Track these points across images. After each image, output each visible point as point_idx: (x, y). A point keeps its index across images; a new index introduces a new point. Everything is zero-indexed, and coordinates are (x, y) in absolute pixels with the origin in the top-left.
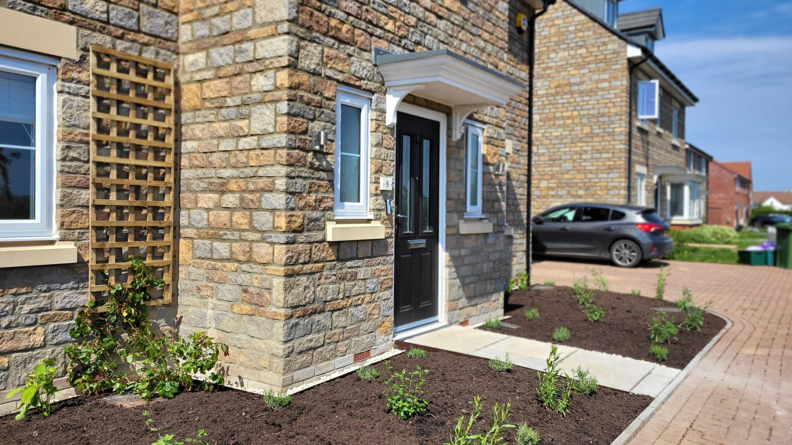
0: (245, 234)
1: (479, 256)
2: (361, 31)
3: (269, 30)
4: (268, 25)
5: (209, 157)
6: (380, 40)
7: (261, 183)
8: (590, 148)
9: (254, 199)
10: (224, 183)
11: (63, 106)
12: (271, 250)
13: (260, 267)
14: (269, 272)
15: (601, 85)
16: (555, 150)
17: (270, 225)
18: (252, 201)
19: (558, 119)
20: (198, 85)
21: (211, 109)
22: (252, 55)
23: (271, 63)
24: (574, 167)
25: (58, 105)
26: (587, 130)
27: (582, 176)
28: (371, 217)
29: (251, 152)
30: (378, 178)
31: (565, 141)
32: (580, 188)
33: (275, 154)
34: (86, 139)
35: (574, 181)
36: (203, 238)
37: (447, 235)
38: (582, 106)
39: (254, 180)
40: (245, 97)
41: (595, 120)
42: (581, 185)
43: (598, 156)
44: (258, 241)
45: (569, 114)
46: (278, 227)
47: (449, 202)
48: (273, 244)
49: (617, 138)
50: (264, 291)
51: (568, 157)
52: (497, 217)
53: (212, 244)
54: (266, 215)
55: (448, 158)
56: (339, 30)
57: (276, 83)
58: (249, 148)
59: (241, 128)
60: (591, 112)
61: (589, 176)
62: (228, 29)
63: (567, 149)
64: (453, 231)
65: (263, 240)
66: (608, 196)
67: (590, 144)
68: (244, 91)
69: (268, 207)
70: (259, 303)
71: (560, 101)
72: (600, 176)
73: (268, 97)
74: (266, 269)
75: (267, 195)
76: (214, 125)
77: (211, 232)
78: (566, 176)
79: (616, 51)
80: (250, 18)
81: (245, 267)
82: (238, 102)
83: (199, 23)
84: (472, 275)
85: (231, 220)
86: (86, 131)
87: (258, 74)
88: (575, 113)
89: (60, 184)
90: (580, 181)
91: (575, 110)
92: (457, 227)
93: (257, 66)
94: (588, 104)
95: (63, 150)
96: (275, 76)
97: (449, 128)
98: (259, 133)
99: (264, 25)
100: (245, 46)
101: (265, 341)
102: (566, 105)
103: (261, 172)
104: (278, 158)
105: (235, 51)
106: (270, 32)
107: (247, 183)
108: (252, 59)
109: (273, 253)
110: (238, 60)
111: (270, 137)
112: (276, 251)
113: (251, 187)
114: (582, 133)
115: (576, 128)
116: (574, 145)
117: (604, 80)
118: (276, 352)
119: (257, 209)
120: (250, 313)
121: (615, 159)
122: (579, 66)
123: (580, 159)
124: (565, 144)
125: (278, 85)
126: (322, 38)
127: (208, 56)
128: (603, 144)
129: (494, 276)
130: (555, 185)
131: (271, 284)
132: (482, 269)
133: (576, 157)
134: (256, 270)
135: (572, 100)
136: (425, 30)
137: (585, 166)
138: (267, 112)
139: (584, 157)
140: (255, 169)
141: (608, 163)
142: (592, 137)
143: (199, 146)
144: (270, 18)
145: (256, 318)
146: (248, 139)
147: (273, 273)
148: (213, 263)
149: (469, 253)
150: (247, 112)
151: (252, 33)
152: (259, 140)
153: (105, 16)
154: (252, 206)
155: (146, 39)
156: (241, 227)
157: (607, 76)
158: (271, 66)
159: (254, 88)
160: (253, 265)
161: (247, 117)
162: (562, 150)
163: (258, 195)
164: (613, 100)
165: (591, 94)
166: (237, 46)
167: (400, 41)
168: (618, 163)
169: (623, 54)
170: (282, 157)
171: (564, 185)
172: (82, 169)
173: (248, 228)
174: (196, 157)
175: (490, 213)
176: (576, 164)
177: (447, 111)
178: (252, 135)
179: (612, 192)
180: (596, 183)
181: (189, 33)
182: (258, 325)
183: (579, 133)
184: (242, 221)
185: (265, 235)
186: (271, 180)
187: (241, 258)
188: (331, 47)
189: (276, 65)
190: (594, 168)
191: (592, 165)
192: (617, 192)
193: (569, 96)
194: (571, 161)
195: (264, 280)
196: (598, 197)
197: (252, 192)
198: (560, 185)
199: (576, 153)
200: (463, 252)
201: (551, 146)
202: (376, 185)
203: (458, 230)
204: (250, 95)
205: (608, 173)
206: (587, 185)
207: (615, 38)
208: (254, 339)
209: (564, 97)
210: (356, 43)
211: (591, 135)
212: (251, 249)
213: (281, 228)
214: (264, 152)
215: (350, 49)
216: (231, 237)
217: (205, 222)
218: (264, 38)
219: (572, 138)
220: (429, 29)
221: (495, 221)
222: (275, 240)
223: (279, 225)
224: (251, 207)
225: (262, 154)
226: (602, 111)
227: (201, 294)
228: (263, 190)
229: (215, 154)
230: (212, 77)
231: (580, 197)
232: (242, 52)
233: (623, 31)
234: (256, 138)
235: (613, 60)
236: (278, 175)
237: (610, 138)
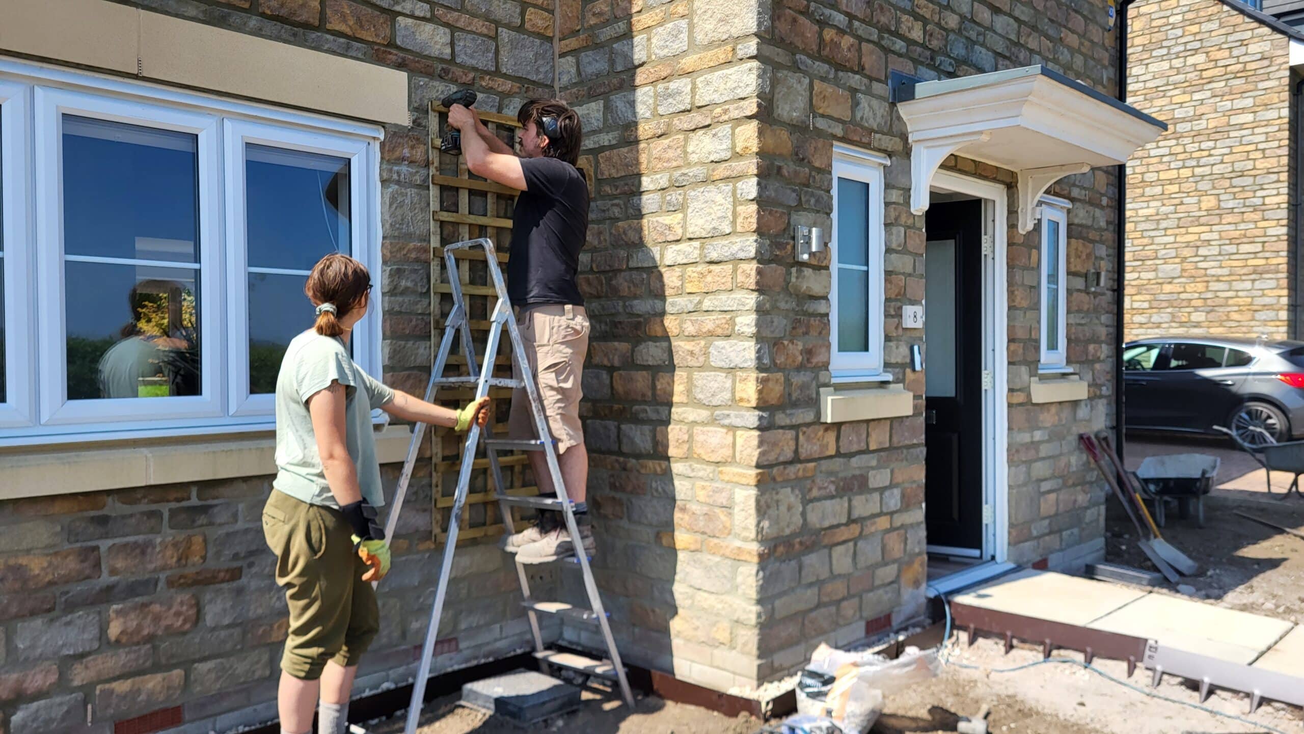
1: (1063, 442)
2: (871, 46)
3: (722, 54)
4: (719, 46)
5: (611, 280)
6: (901, 59)
7: (709, 323)
8: (1215, 236)
9: (697, 350)
10: (639, 323)
11: (391, 205)
12: (730, 439)
13: (710, 469)
14: (727, 478)
15: (1234, 120)
16: (1146, 241)
17: (727, 395)
18: (692, 353)
19: (1151, 184)
20: (591, 157)
21: (615, 197)
22: (688, 100)
23: (726, 111)
24: (1183, 270)
25: (383, 203)
26: (1209, 202)
27: (1201, 287)
28: (889, 377)
29: (690, 269)
30: (900, 308)
31: (1164, 224)
32: (1196, 309)
33: (735, 271)
34: (423, 257)
35: (1183, 296)
36: (602, 419)
37: (1010, 406)
38: (1198, 159)
39: (694, 317)
40: (677, 174)
41: (1227, 183)
42: (1199, 303)
43: (1233, 249)
44: (703, 424)
45: (1173, 174)
46: (741, 400)
47: (1013, 346)
48: (733, 428)
49: (1268, 214)
50: (717, 510)
51: (1173, 253)
52: (1093, 371)
53: (619, 429)
54: (719, 379)
55: (1011, 267)
56: (837, 45)
57: (734, 147)
58: (685, 261)
59: (670, 228)
60: (1216, 169)
61: (1214, 286)
62: (644, 59)
63: (1172, 239)
64: (1020, 398)
65: (713, 421)
66: (1253, 323)
67: (1215, 228)
68: (675, 164)
70: (708, 531)
71: (1153, 153)
72: (1237, 285)
73: (721, 171)
74: (721, 472)
75: (720, 343)
76: (620, 224)
77: (616, 407)
78: (1167, 288)
79: (1267, 55)
80: (684, 36)
82: (664, 182)
83: (590, 53)
84: (1053, 477)
85: (654, 387)
86: (424, 244)
87: (701, 132)
88: (1185, 173)
89: (388, 333)
90: (1196, 295)
91: (1184, 167)
92: (1027, 390)
93: (698, 119)
94: (1210, 155)
95: (391, 275)
96: (733, 134)
97: (1012, 212)
98: (703, 235)
99: (711, 45)
100: (673, 85)
101: (723, 597)
102: (1165, 159)
104: (740, 278)
105: (656, 95)
106: (722, 58)
107: (682, 322)
108: (689, 107)
109: (734, 444)
110: (661, 110)
111: (725, 242)
112: (739, 441)
114: (1200, 209)
115: (1186, 200)
116: (1183, 230)
117: (1243, 110)
118: (743, 617)
119: (701, 368)
120: (693, 547)
121: (1267, 255)
122: (1190, 87)
123: (1197, 256)
124: (1166, 229)
125: (738, 150)
126: (809, 62)
127: (607, 107)
128: (1242, 226)
129: (1088, 478)
130: (1146, 305)
131: (731, 498)
132: (1069, 465)
133: (1186, 252)
134: (701, 474)
135: (1180, 149)
136: (973, 35)
137: (1206, 269)
138: (719, 198)
139: (1202, 251)
140: (696, 299)
141: (1250, 262)
142: (1220, 215)
143: (592, 260)
144: (722, 32)
145: (705, 557)
146: (683, 246)
147: (736, 479)
148: (622, 459)
149: (1046, 438)
150: (680, 198)
151: (688, 62)
152: (702, 248)
153: (448, 50)
155: (508, 85)
157: (1249, 102)
158: (725, 117)
159: (694, 158)
160: (695, 466)
161: (681, 208)
162: (1157, 240)
163: (703, 343)
164: (1261, 146)
165: (1217, 136)
166: (661, 87)
167: (932, 59)
168: (1275, 261)
169: (1282, 60)
171: (1164, 304)
172: (419, 306)
174: (588, 281)
175: (1081, 363)
176: (1186, 266)
177: (1008, 180)
178: (690, 239)
179: (1261, 316)
180: (1228, 298)
181: (573, 70)
182: (708, 569)
183: (1194, 208)
185: (717, 412)
186: (728, 317)
188: (823, 79)
189: (735, 114)
190: (1226, 271)
191: (1221, 267)
192: (1271, 314)
193: (1174, 142)
194: (1177, 260)
195: (716, 491)
196: (1233, 324)
197: (692, 337)
198: (1155, 304)
199: (1188, 245)
200: (1038, 435)
201: (1138, 235)
202: (896, 320)
203: (1029, 395)
204: (685, 171)
205: (1254, 281)
206: (1209, 302)
207: (1266, 30)
208: (701, 593)
209: (1161, 144)
210: (863, 69)
211: (1219, 212)
212: (691, 436)
213: (749, 401)
214: (713, 267)
215: (855, 80)
216: (654, 416)
217: (607, 391)
218: (712, 69)
219: (1179, 219)
220: (979, 34)
221: (1089, 376)
222: (738, 422)
223: (744, 396)
224: (690, 364)
226: (1238, 166)
227: (602, 511)
228: (711, 334)
229: (623, 274)
230: (614, 142)
231: (1197, 325)
232: (670, 95)
233: (1278, 16)
234: (696, 244)
235: (1262, 71)
236: (741, 307)
237: (1257, 216)
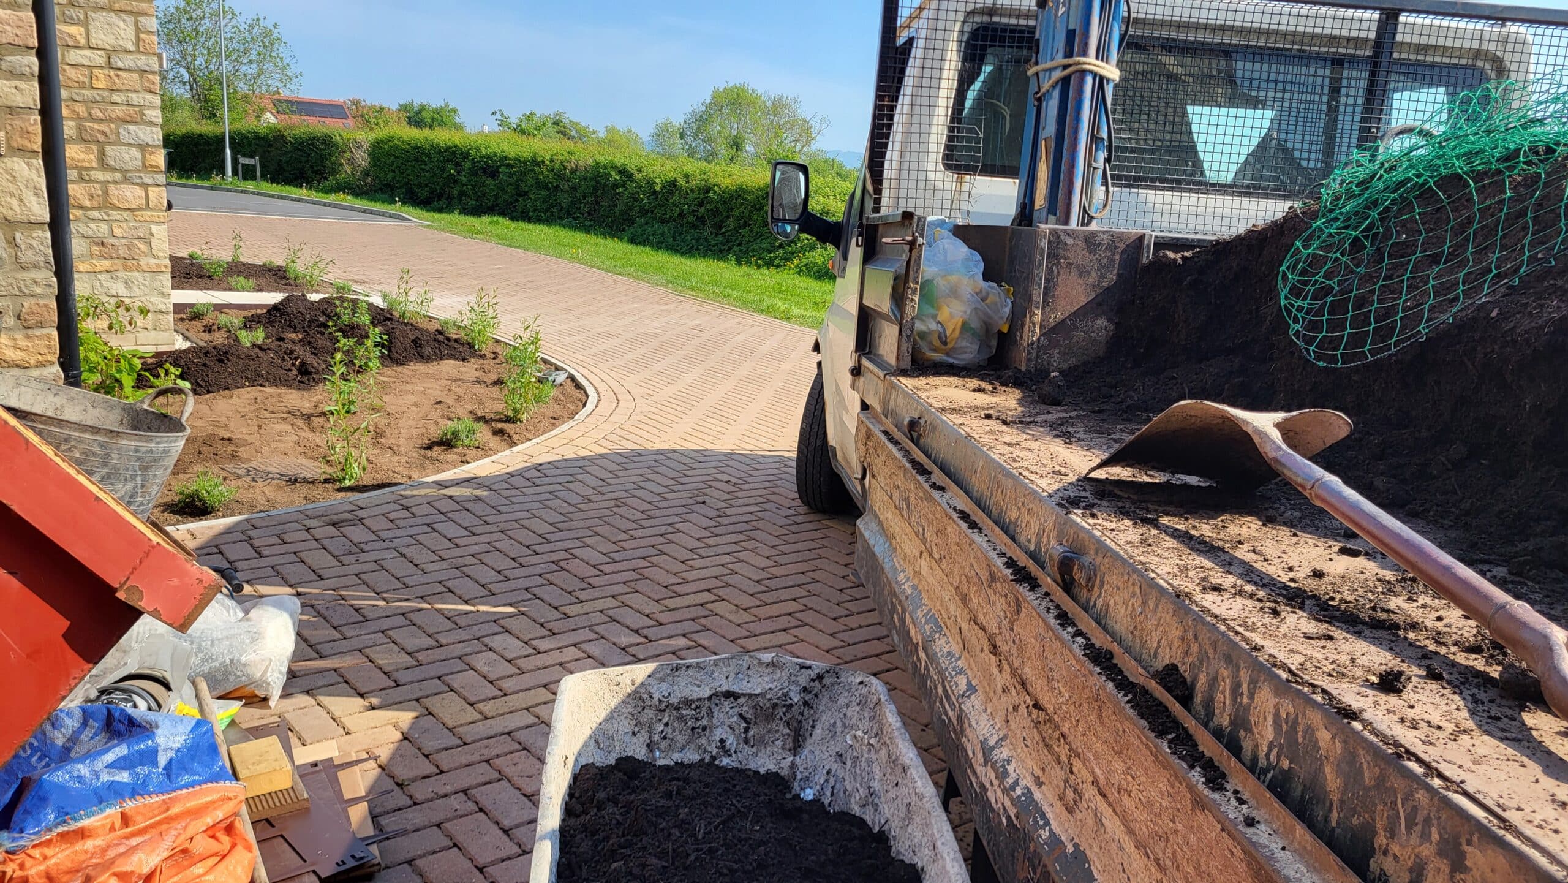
0: (92, 173)
69: (132, 142)
81: (96, 214)
103: (116, 98)
113: (97, 113)
154: (101, 138)
156: (79, 164)
170: (154, 83)
173: (95, 165)
184: (82, 156)
187: (87, 203)
225: (118, 76)
